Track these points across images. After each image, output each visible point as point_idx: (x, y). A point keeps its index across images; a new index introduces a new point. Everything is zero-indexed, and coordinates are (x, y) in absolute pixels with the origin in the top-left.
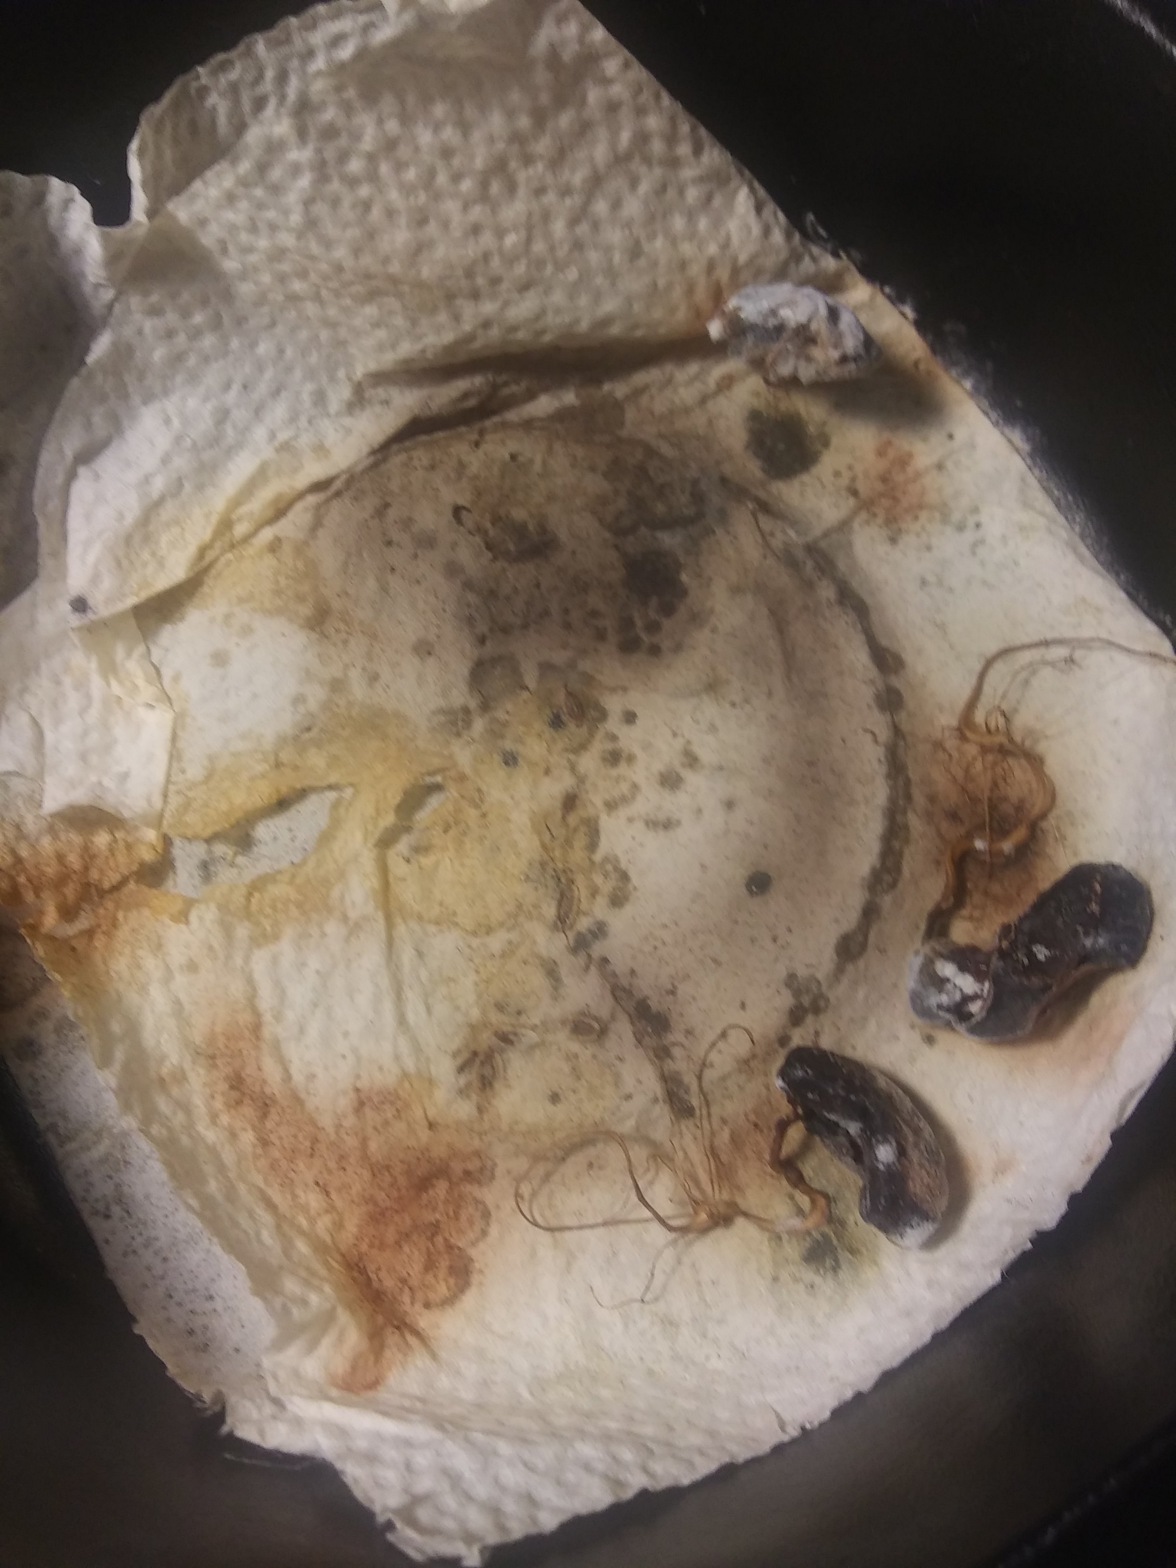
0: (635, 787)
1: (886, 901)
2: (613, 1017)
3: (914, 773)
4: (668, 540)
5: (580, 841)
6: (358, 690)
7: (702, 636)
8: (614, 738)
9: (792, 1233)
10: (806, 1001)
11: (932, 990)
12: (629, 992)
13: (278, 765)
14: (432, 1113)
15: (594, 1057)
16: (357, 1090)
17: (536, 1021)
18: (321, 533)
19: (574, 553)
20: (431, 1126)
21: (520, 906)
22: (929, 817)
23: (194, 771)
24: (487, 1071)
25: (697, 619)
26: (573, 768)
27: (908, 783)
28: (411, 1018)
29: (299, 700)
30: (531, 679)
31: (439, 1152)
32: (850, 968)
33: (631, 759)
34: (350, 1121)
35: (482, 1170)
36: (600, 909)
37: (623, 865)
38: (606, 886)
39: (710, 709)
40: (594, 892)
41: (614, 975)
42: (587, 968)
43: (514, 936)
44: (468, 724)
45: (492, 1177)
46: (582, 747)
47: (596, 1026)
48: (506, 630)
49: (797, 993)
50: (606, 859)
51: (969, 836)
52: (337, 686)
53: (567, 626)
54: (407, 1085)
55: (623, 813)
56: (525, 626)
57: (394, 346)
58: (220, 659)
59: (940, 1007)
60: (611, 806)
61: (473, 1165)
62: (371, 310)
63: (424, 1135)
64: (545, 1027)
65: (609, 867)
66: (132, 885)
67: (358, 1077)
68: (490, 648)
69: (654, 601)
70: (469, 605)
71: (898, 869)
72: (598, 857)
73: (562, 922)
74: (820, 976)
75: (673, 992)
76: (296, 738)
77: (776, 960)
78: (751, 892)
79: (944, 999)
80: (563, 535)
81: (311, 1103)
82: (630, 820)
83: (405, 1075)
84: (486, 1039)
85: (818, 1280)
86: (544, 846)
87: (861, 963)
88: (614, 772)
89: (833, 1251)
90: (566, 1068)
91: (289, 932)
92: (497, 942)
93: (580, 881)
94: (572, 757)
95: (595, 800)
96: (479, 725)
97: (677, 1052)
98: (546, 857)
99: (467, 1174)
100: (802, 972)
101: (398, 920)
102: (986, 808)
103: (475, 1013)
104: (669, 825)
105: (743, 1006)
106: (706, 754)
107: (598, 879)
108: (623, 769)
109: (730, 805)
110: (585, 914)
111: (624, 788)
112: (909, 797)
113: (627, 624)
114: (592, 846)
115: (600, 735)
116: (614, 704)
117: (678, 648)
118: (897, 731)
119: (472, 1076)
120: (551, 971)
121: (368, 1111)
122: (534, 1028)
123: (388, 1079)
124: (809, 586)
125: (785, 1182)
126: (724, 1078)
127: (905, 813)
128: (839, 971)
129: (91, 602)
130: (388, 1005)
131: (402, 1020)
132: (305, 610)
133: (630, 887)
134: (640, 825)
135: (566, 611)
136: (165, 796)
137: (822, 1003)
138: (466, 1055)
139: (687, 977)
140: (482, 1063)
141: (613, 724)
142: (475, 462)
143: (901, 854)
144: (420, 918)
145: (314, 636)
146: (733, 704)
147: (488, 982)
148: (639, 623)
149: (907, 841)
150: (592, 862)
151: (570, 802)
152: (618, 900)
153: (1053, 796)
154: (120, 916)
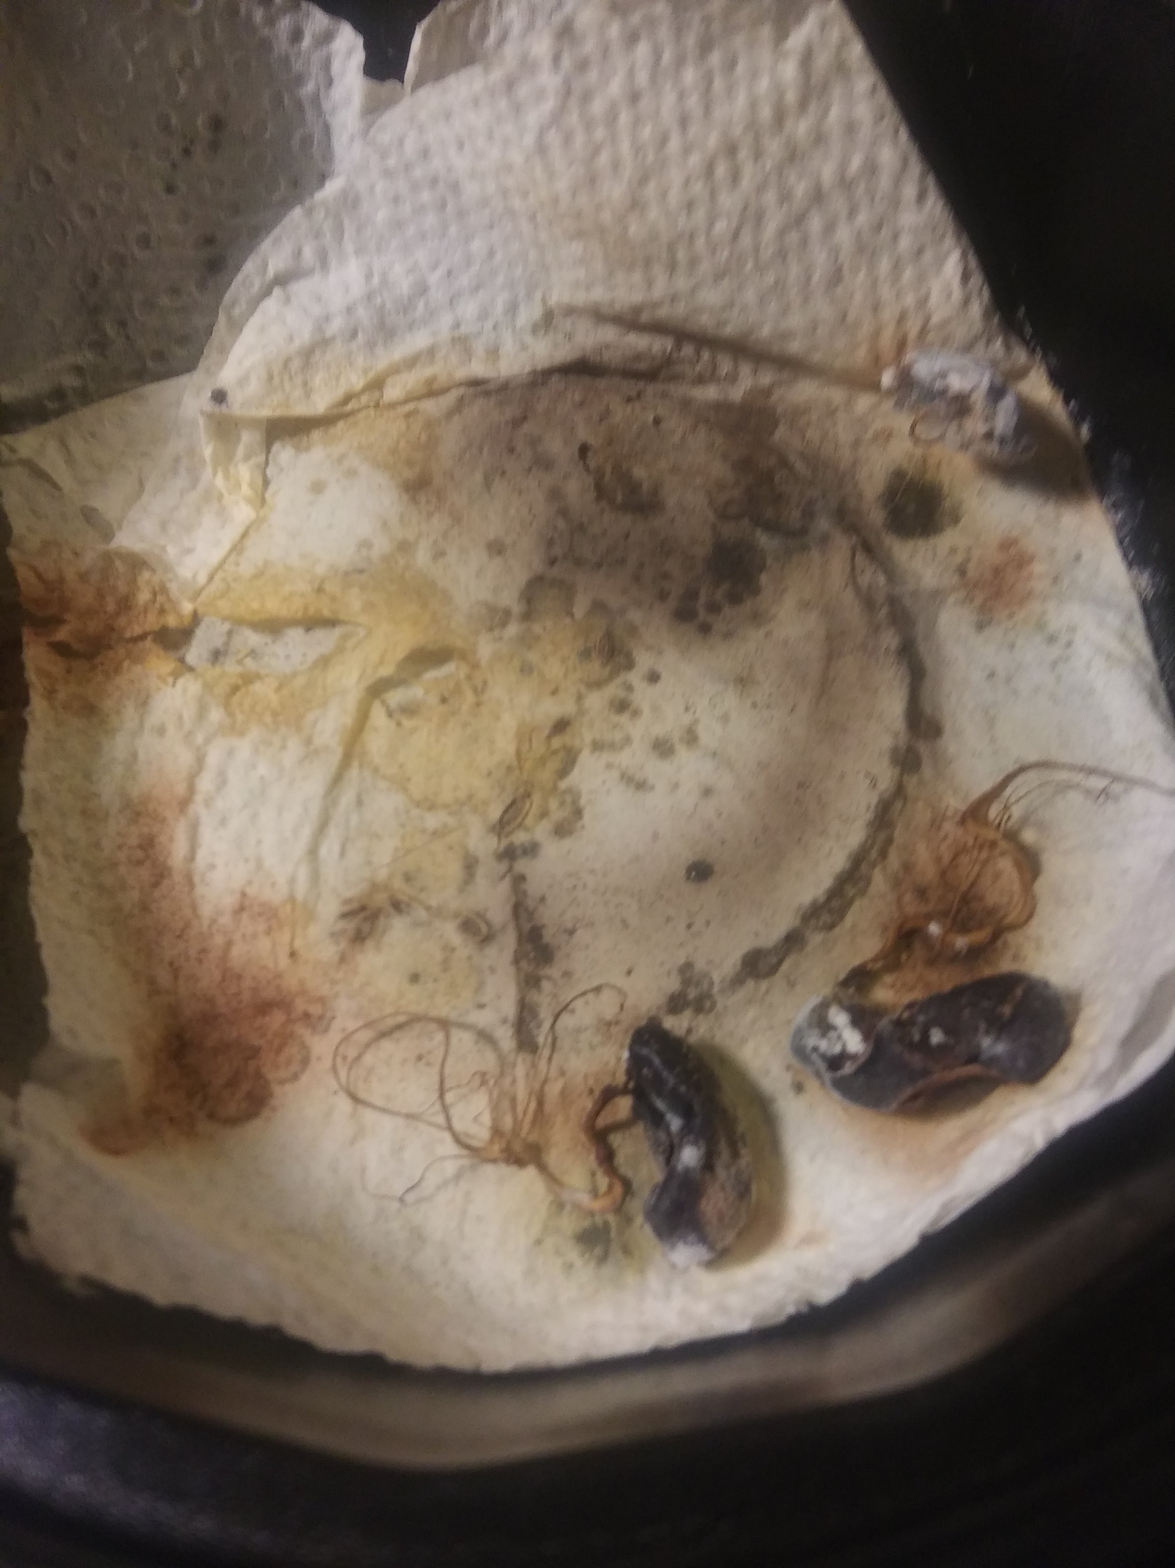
0: (627, 740)
1: (815, 939)
2: (504, 927)
3: (899, 835)
4: (764, 541)
5: (554, 764)
6: (422, 556)
7: (754, 636)
8: (629, 688)
9: (577, 1207)
10: (692, 993)
11: (816, 1031)
12: (531, 915)
13: (320, 590)
14: (298, 943)
15: (470, 958)
16: (244, 895)
17: (433, 902)
18: (456, 418)
19: (673, 520)
20: (293, 955)
21: (470, 797)
22: (896, 883)
23: (246, 568)
24: (366, 928)
25: (757, 618)
26: (580, 698)
27: (889, 841)
28: (323, 851)
29: (365, 544)
30: (580, 608)
31: (291, 983)
32: (750, 984)
33: (636, 713)
34: (226, 920)
35: (321, 1018)
36: (541, 832)
37: (583, 802)
38: (557, 814)
39: (730, 700)
40: (544, 814)
41: (525, 893)
42: (503, 877)
43: (451, 821)
44: (504, 624)
45: (326, 1030)
46: (597, 685)
47: (484, 929)
48: (579, 562)
49: (687, 982)
50: (569, 790)
51: (929, 917)
52: (405, 547)
53: (637, 578)
54: (288, 908)
55: (606, 757)
56: (599, 565)
57: (589, 287)
58: (318, 488)
59: (815, 1049)
60: (598, 746)
61: (315, 1010)
62: (577, 248)
63: (284, 962)
64: (437, 913)
65: (569, 799)
66: (148, 643)
67: (250, 883)
68: (556, 571)
69: (725, 587)
70: (555, 528)
71: (841, 914)
72: (563, 785)
73: (501, 827)
74: (716, 977)
75: (571, 932)
76: (347, 574)
77: (681, 945)
78: (688, 878)
79: (823, 1045)
80: (671, 501)
81: (200, 890)
82: (609, 766)
83: (292, 899)
84: (381, 899)
85: (578, 1262)
86: (518, 754)
87: (764, 985)
88: (615, 718)
89: (607, 1243)
90: (439, 956)
91: (255, 733)
92: (433, 821)
93: (536, 798)
94: (583, 689)
95: (584, 735)
96: (513, 629)
97: (546, 985)
98: (515, 764)
99: (307, 1016)
100: (700, 965)
101: (355, 764)
102: (958, 899)
103: (382, 874)
104: (641, 786)
105: (629, 972)
106: (708, 736)
107: (553, 804)
108: (624, 719)
109: (707, 792)
110: (527, 829)
111: (618, 736)
112: (883, 854)
113: (691, 595)
114: (563, 772)
115: (619, 680)
116: (644, 660)
117: (728, 636)
118: (899, 791)
119: (350, 926)
120: (470, 865)
121: (245, 917)
122: (428, 908)
123: (276, 896)
124: (876, 629)
125: (593, 1157)
126: (579, 1030)
127: (873, 866)
128: (737, 981)
129: (230, 398)
130: (306, 833)
131: (313, 852)
132: (409, 474)
133: (579, 824)
134: (615, 774)
135: (641, 565)
136: (211, 578)
137: (708, 1004)
138: (355, 906)
139: (591, 924)
140: (365, 919)
141: (635, 677)
142: (620, 413)
143: (850, 903)
144: (376, 770)
145: (405, 497)
146: (754, 705)
147: (408, 852)
148: (703, 599)
149: (863, 892)
150: (555, 788)
151: (561, 726)
152: (562, 830)
153: (1030, 916)
154: (126, 664)
